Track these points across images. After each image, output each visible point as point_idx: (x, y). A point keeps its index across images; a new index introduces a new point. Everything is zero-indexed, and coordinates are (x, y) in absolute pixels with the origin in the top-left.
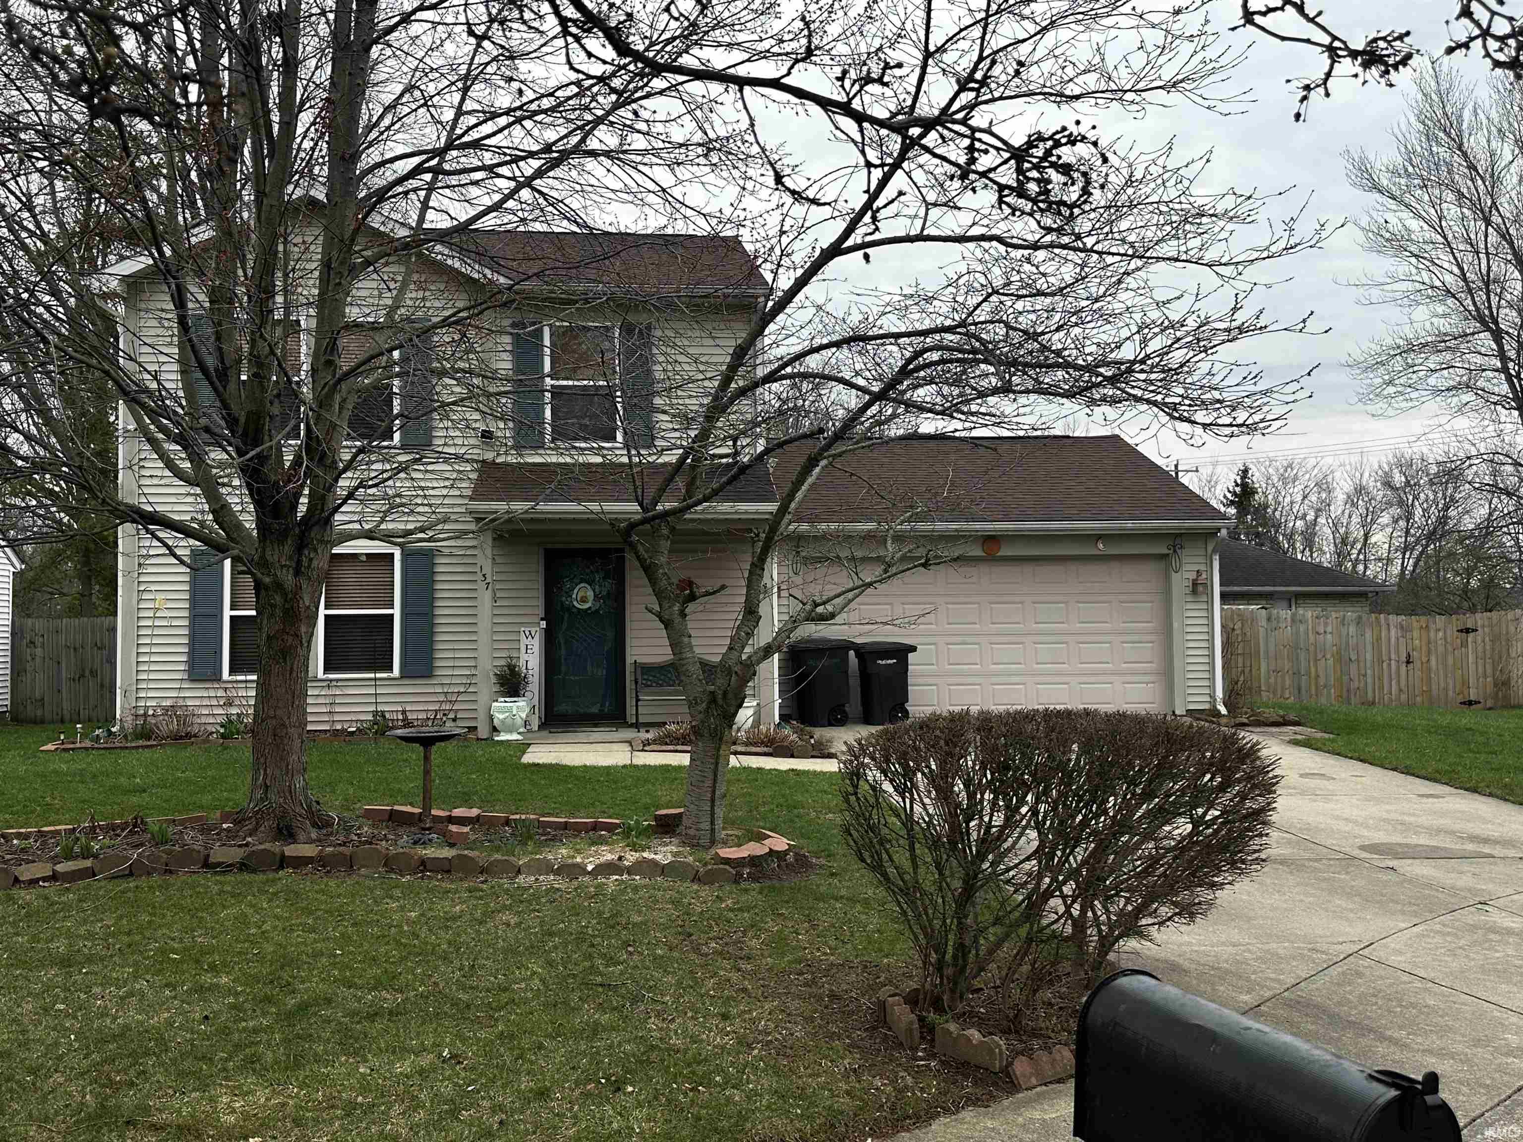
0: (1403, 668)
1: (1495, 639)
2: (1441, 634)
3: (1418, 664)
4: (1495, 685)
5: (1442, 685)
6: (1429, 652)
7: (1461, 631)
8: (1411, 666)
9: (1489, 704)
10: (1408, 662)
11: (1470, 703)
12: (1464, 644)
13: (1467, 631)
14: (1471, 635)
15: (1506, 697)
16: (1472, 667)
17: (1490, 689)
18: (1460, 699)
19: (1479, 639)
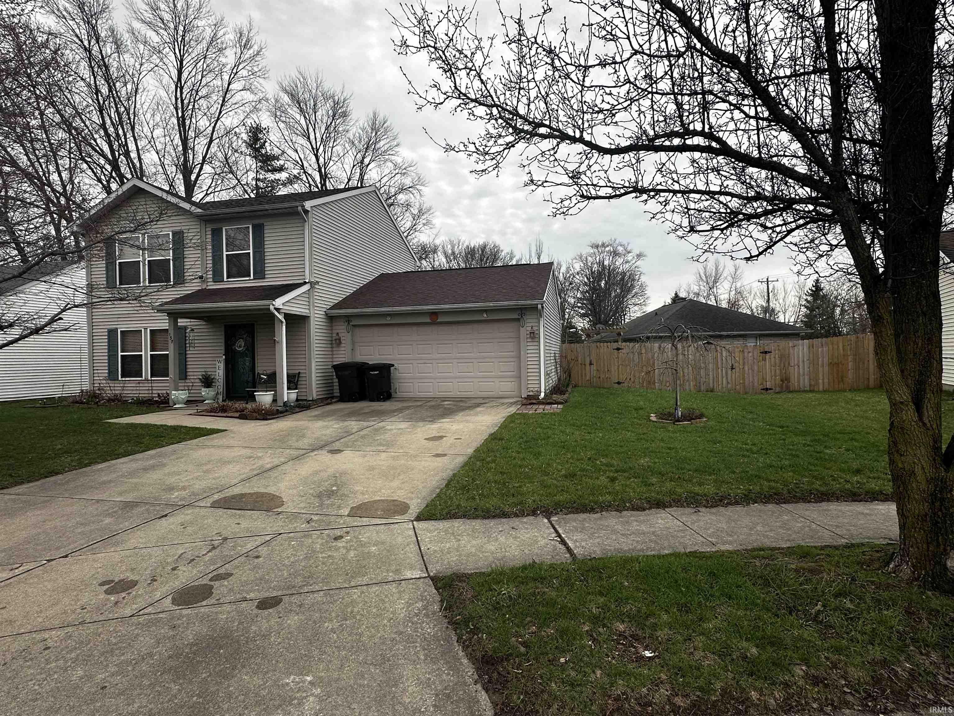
0: (729, 372)
1: (782, 357)
2: (750, 354)
3: (737, 369)
4: (782, 380)
5: (751, 380)
6: (744, 364)
7: (762, 353)
8: (734, 370)
9: (778, 389)
10: (732, 369)
11: (767, 389)
12: (764, 360)
13: (766, 352)
14: (768, 355)
15: (788, 387)
16: (768, 370)
17: (778, 381)
18: (761, 387)
19: (772, 356)
